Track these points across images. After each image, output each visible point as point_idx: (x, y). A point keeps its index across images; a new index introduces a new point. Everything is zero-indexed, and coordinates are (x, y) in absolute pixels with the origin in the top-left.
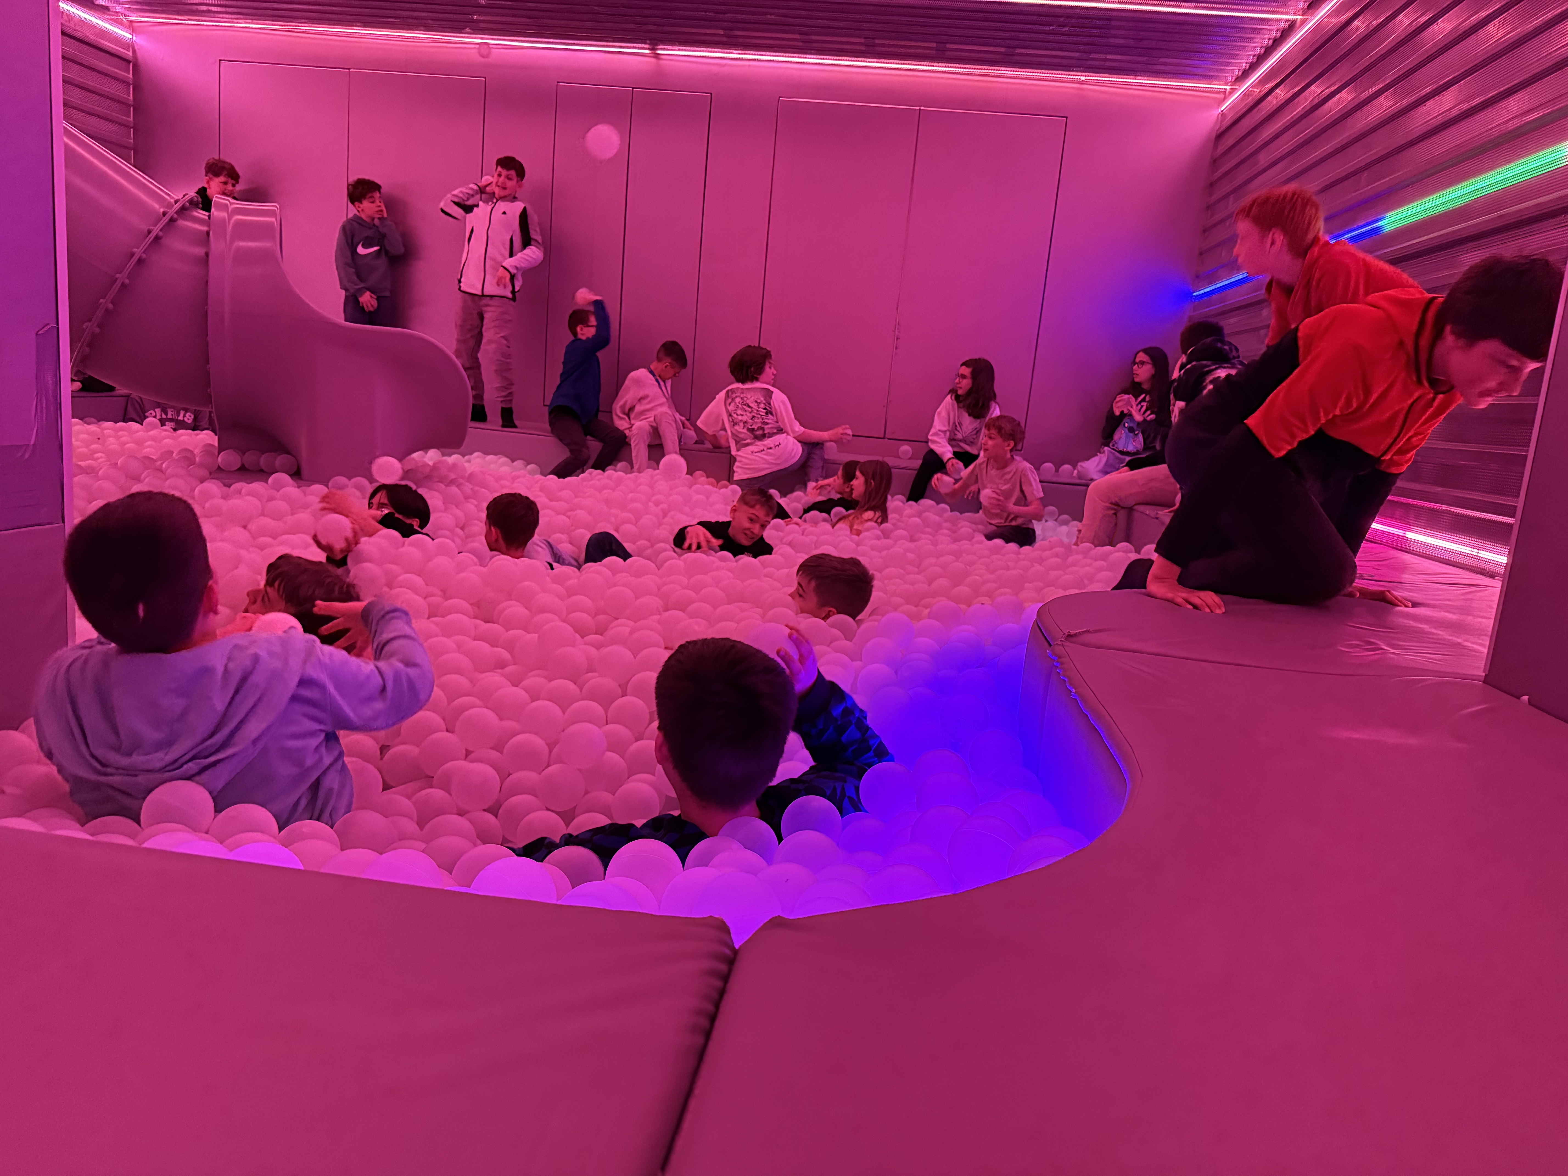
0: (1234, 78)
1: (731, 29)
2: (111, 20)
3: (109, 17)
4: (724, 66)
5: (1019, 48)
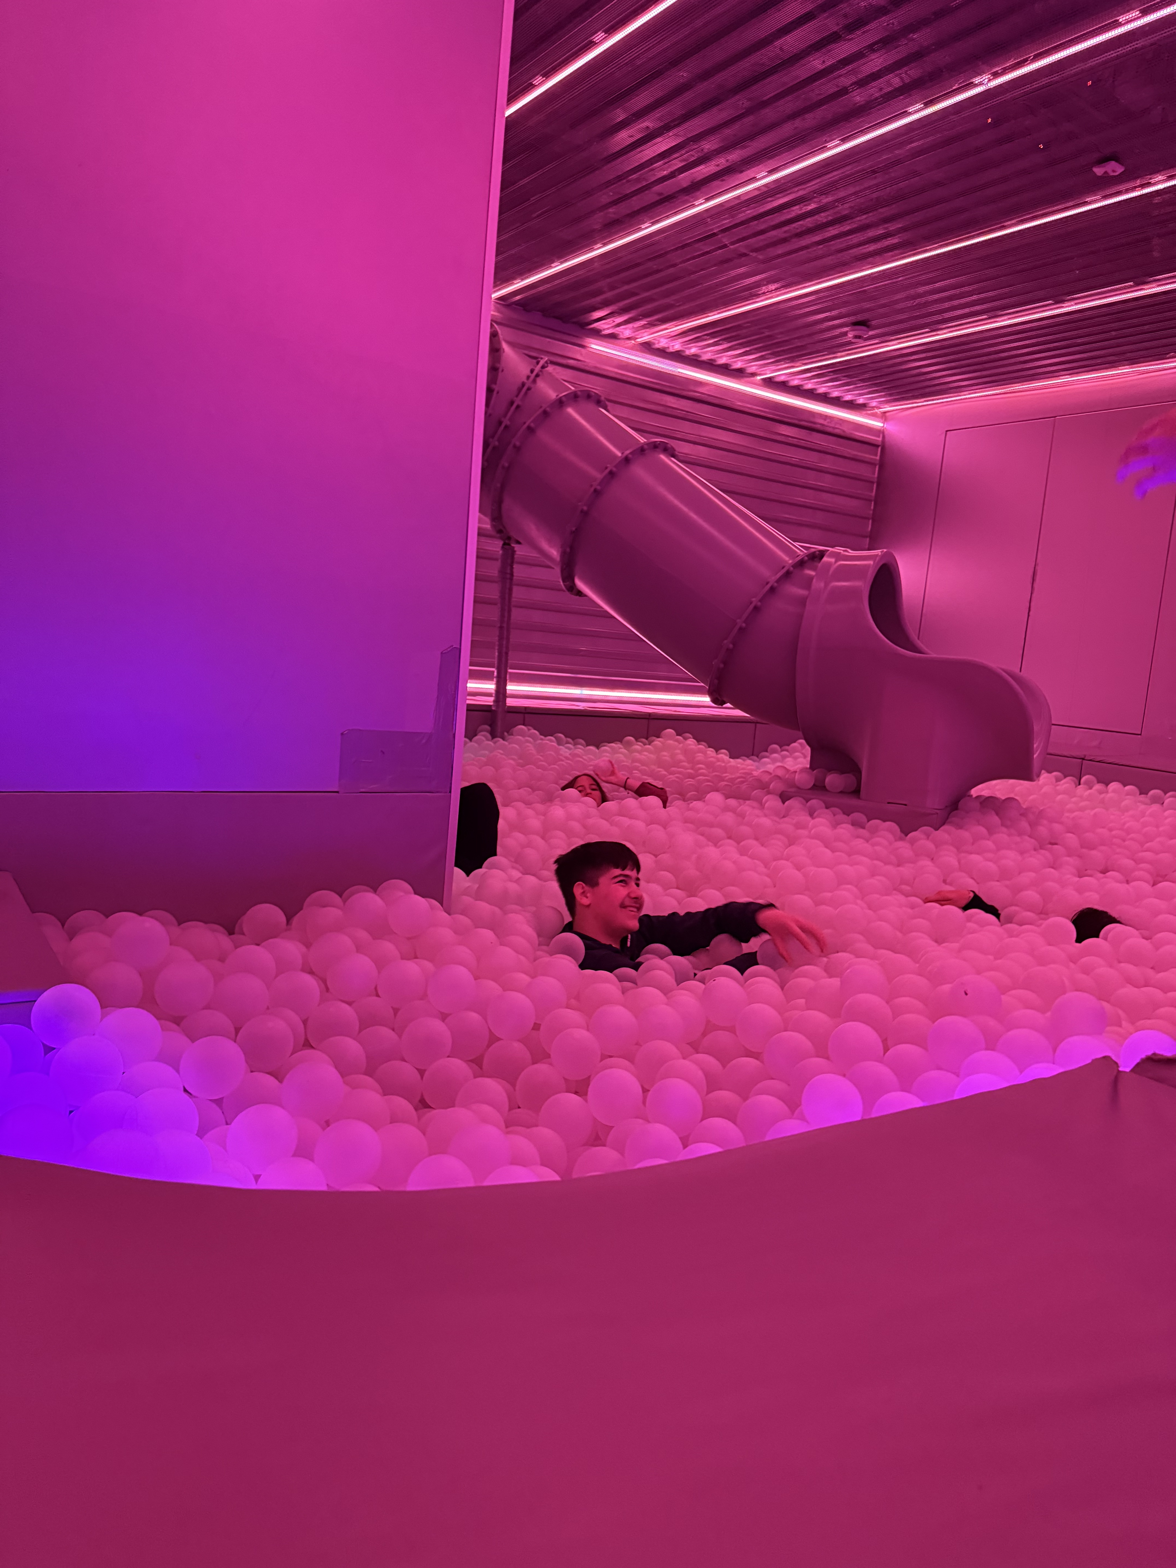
2: (867, 414)
3: (865, 412)
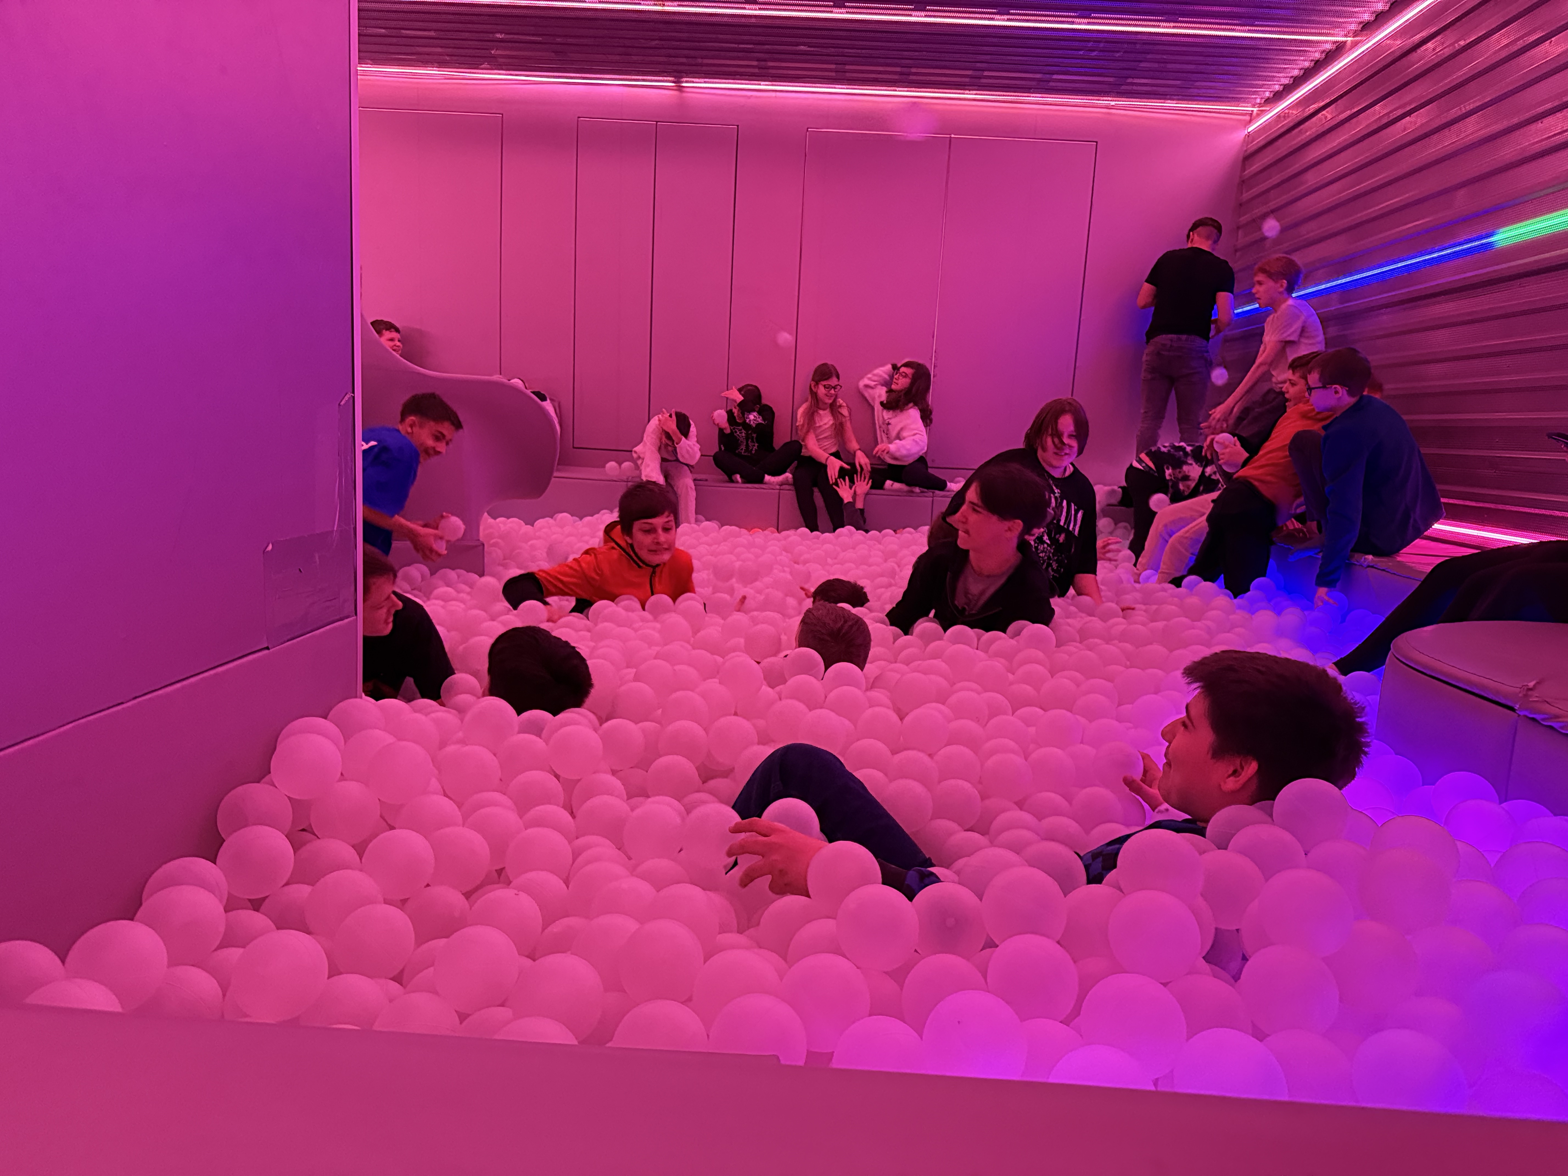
0: (1264, 100)
1: (765, 60)
4: (749, 97)
5: (1057, 74)
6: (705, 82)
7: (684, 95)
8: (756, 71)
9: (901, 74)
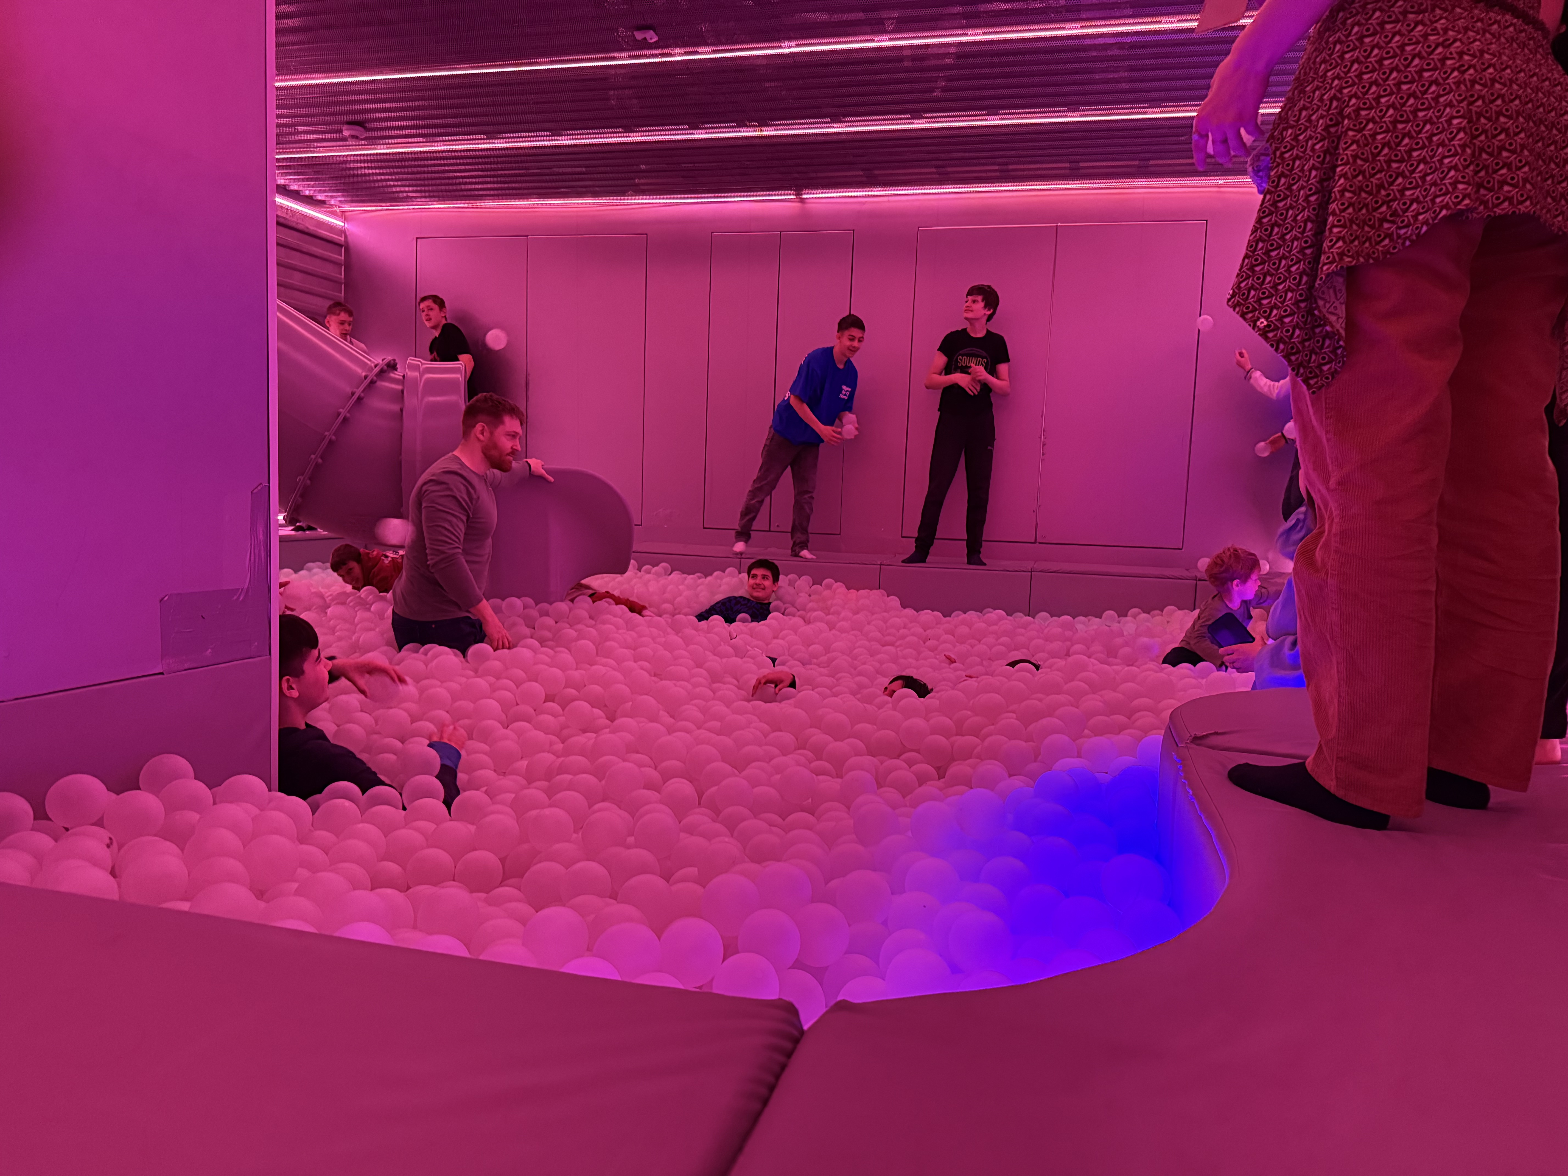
2: (327, 211)
3: (324, 210)
4: (864, 203)
5: (1153, 159)
6: (822, 193)
7: (807, 206)
8: (865, 179)
9: (1001, 171)
